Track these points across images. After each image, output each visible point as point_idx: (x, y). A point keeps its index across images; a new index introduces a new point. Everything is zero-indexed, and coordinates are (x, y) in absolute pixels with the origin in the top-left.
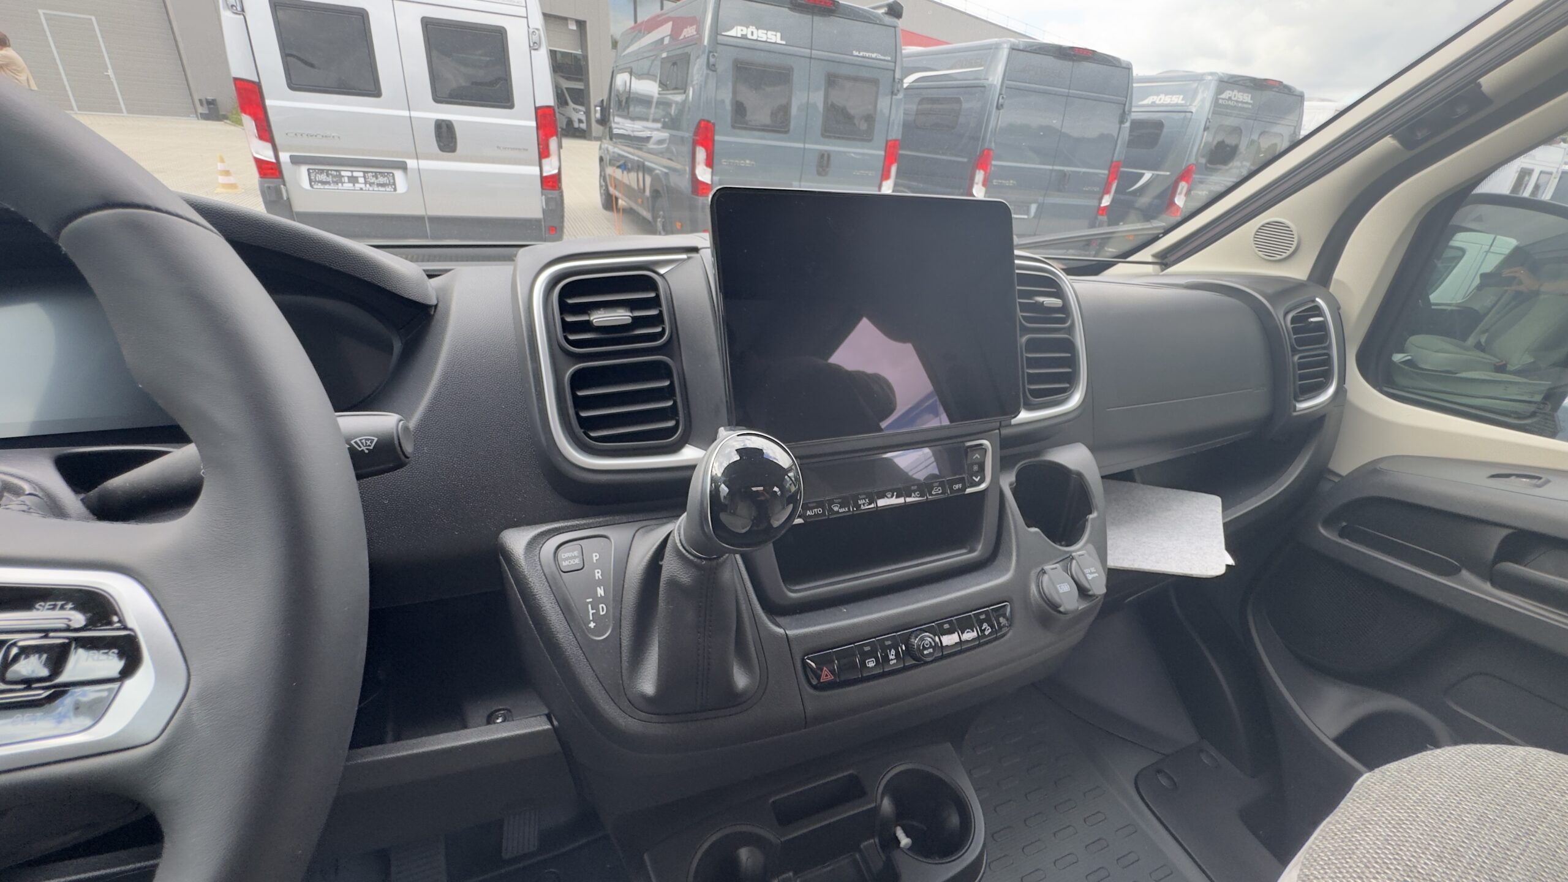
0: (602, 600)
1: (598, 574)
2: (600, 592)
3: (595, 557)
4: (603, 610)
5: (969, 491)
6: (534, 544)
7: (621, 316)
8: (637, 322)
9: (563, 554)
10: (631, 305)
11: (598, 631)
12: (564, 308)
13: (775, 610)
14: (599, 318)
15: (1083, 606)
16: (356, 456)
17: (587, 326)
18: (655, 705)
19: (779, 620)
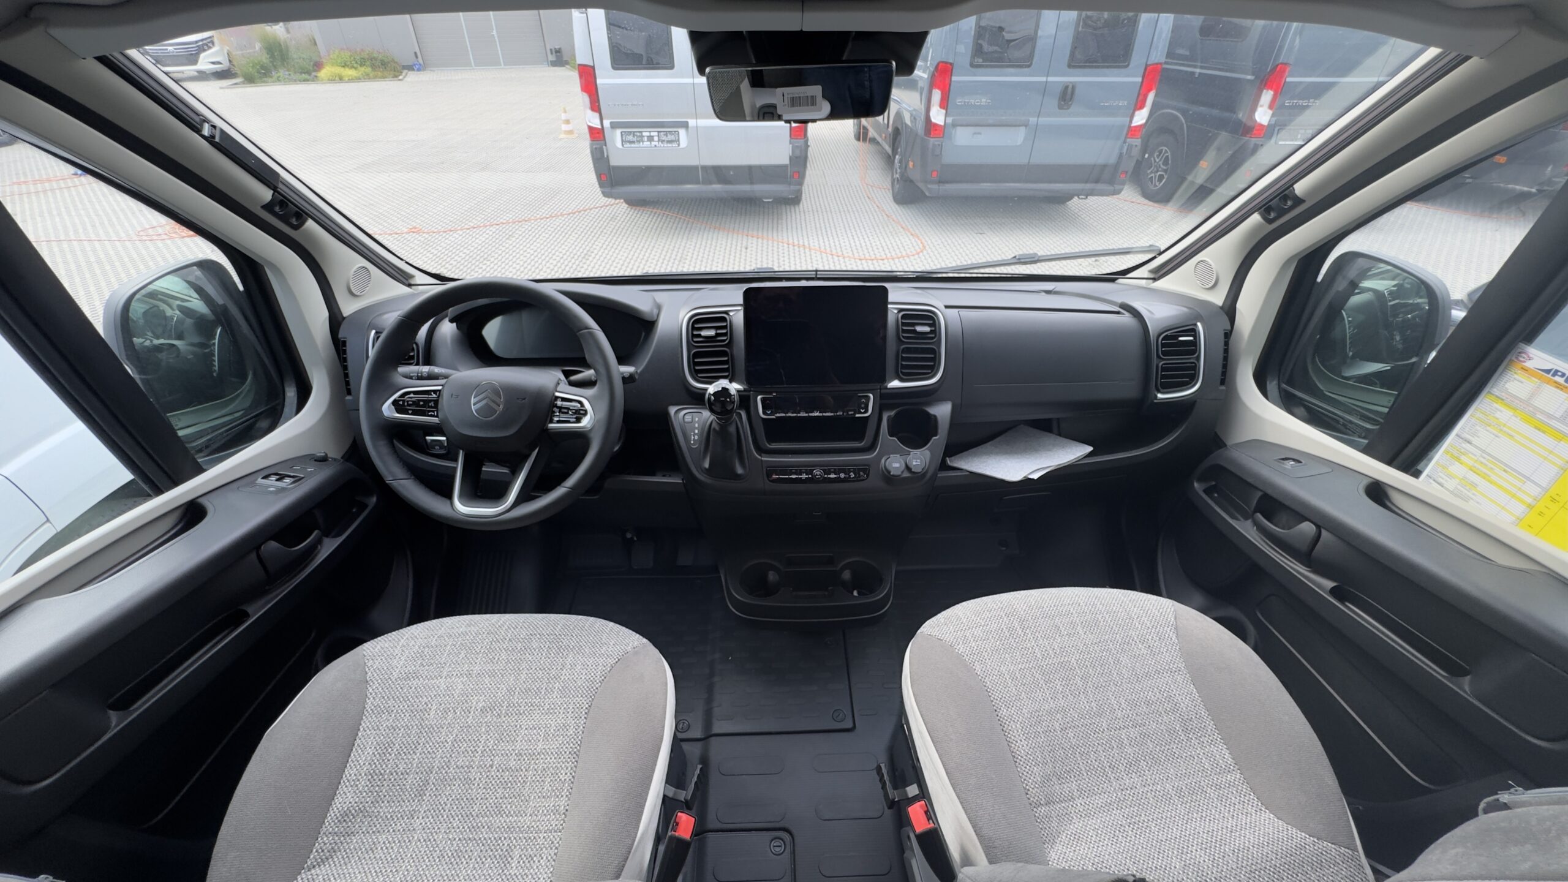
0: (696, 434)
1: (697, 425)
2: (696, 431)
3: (697, 419)
4: (696, 437)
5: (857, 415)
6: (677, 412)
7: (712, 333)
8: (717, 335)
9: (686, 417)
10: (717, 328)
11: (694, 444)
12: (694, 328)
13: (761, 450)
14: (704, 333)
15: (906, 474)
16: (624, 378)
17: (699, 336)
18: (709, 472)
19: (763, 455)
